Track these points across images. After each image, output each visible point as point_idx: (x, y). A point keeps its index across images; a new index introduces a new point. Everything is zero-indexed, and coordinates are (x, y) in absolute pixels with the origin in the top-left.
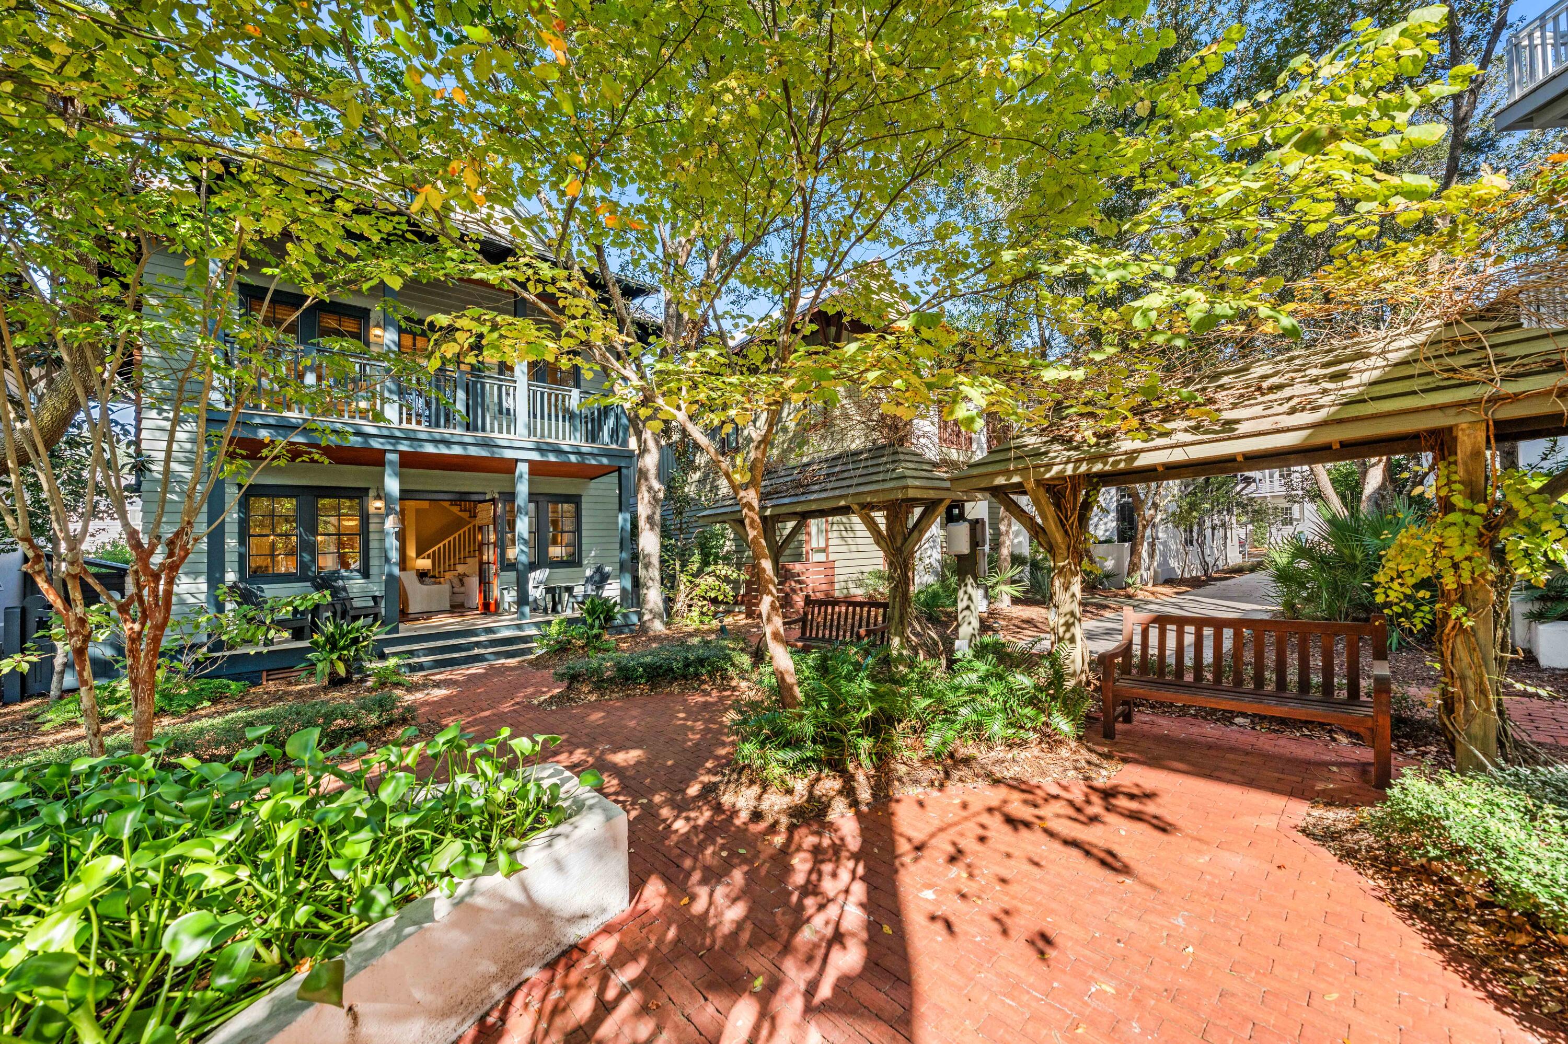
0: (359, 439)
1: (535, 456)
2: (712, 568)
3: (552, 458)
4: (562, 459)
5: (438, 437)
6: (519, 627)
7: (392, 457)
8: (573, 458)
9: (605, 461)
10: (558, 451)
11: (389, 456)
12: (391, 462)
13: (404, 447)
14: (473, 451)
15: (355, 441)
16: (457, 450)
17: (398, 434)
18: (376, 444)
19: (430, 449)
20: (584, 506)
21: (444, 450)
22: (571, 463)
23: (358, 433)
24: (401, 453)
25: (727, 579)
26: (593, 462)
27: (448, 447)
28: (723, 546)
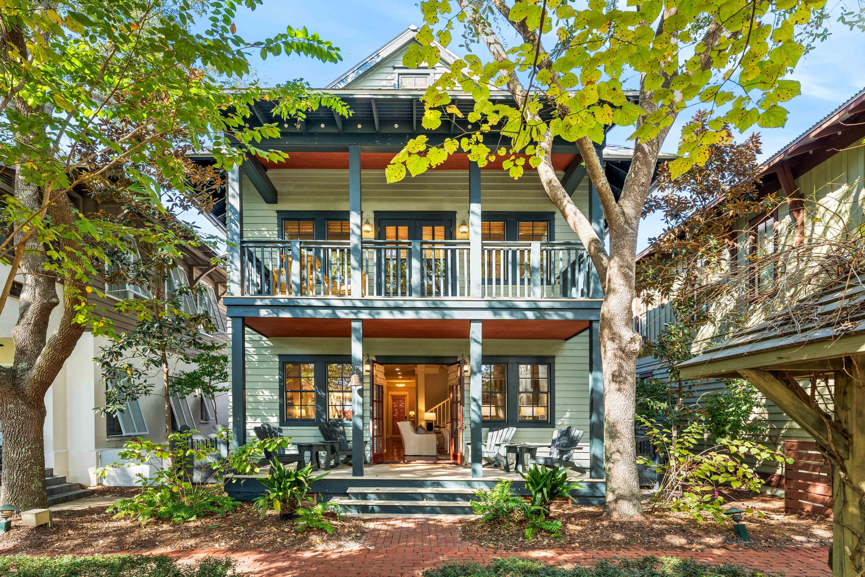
0: (329, 311)
1: (488, 315)
2: (724, 441)
3: (506, 316)
4: (518, 316)
5: (392, 304)
6: (469, 483)
7: (355, 325)
8: (530, 315)
9: (570, 315)
10: (512, 309)
11: (354, 325)
12: (356, 330)
13: (364, 315)
14: (425, 315)
15: (325, 313)
16: (410, 315)
17: (359, 304)
18: (341, 314)
19: (385, 315)
20: (557, 367)
21: (397, 315)
22: (526, 321)
23: (328, 307)
24: (363, 320)
25: (750, 459)
26: (555, 317)
27: (402, 312)
28: (748, 412)
